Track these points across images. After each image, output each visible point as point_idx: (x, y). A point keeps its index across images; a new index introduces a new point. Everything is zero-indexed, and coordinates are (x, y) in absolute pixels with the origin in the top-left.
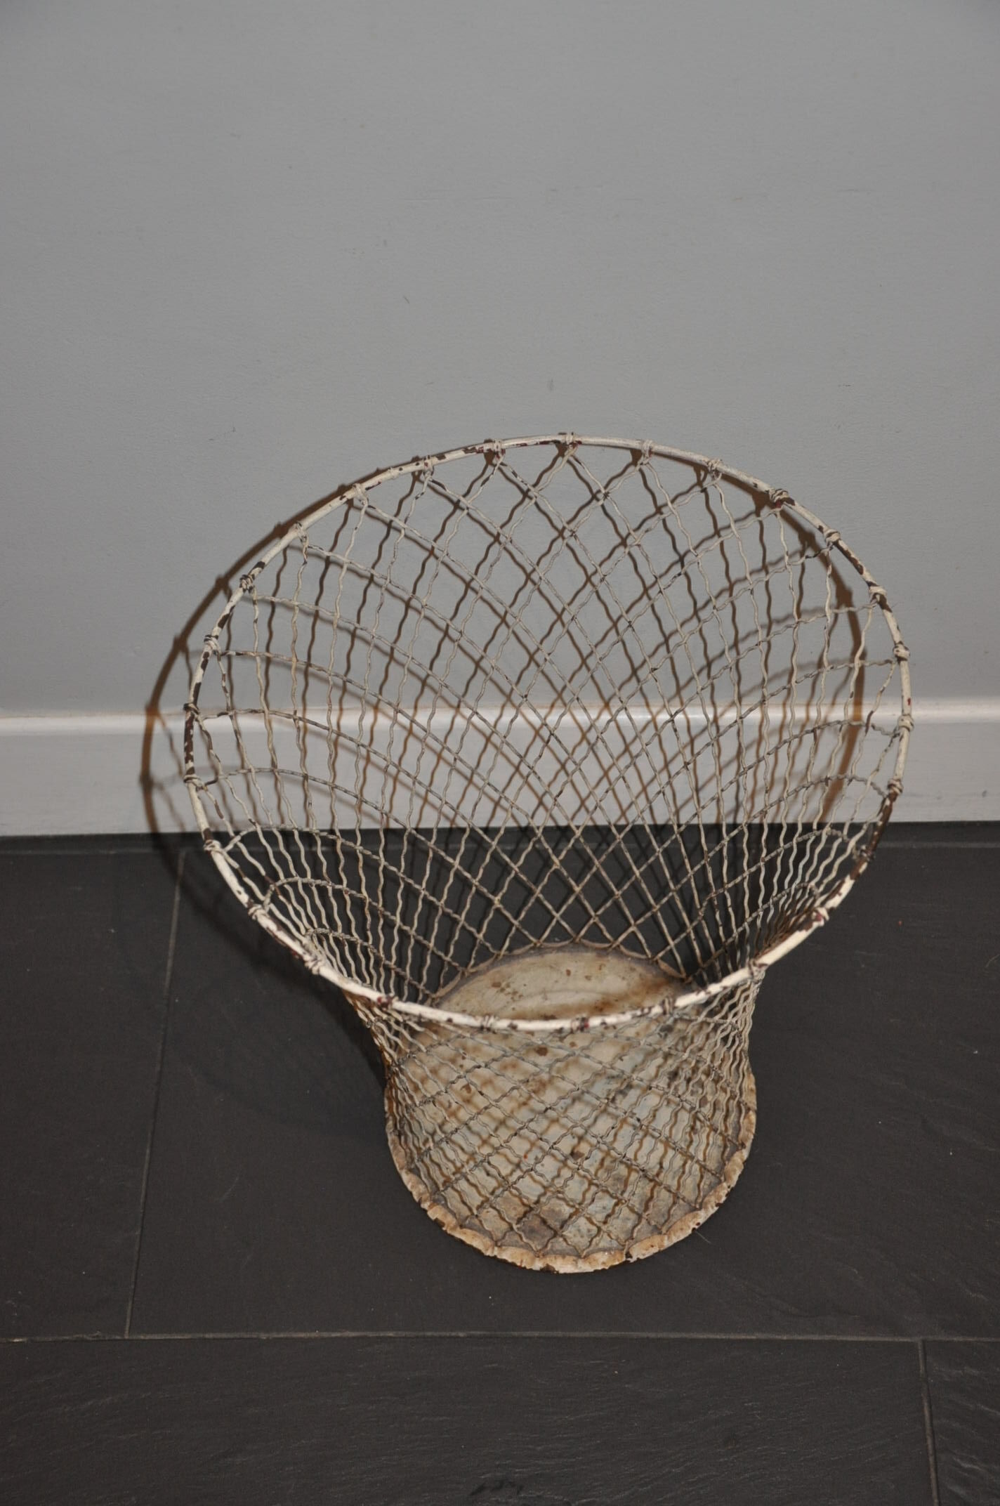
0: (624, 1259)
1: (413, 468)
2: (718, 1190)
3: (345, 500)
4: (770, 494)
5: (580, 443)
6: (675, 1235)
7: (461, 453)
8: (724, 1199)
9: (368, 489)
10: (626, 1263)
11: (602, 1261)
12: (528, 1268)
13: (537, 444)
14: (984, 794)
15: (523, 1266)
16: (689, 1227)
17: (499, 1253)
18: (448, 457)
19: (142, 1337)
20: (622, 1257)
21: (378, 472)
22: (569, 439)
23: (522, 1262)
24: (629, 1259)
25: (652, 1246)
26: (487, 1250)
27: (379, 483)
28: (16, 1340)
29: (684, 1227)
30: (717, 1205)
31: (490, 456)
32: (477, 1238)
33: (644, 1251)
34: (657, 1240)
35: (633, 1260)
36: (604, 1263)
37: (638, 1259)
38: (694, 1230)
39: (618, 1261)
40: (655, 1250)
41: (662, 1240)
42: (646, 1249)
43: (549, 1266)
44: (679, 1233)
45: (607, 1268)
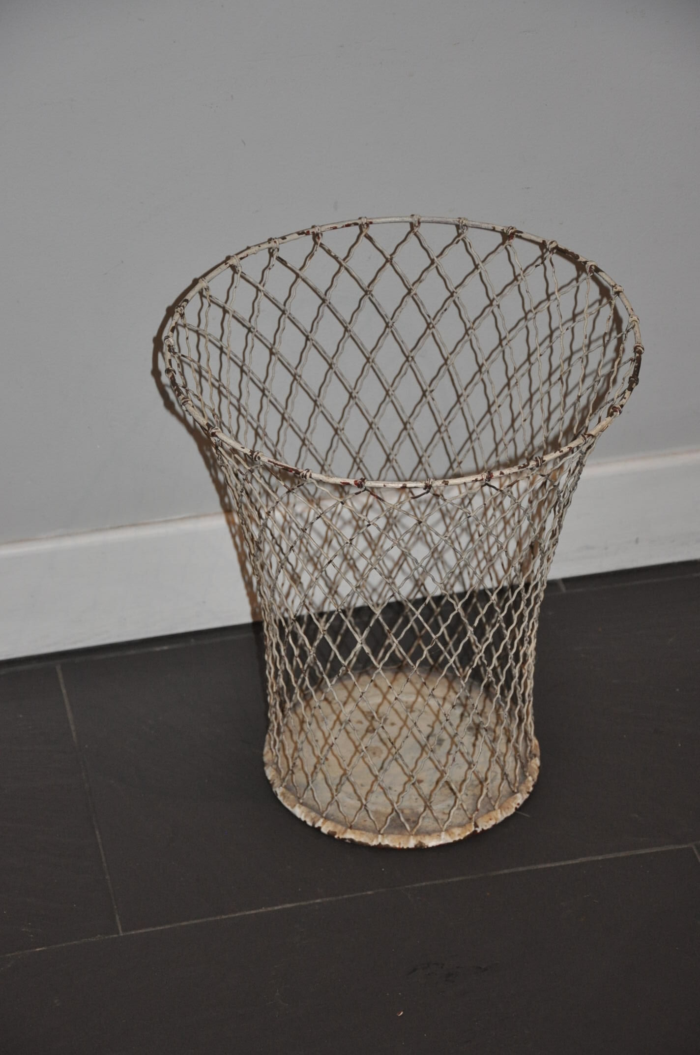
0: (473, 829)
1: (267, 245)
2: (526, 782)
3: (228, 265)
4: (505, 231)
5: (371, 223)
6: (504, 810)
7: (296, 236)
8: (531, 789)
9: (241, 259)
10: (475, 831)
11: (458, 834)
12: (405, 847)
13: (343, 227)
14: (637, 541)
15: (401, 847)
16: (513, 807)
17: (383, 840)
18: (288, 238)
19: (133, 933)
20: (472, 828)
21: (248, 248)
22: (364, 221)
23: (400, 844)
24: (477, 829)
25: (491, 819)
26: (373, 841)
27: (247, 255)
28: (38, 950)
29: (509, 806)
30: (528, 793)
31: (316, 236)
32: (363, 834)
33: (486, 824)
34: (493, 814)
35: (479, 830)
36: (459, 835)
37: (483, 830)
38: (516, 808)
39: (469, 830)
40: (493, 823)
41: (497, 814)
42: (487, 822)
43: (420, 843)
44: (507, 810)
45: (462, 838)
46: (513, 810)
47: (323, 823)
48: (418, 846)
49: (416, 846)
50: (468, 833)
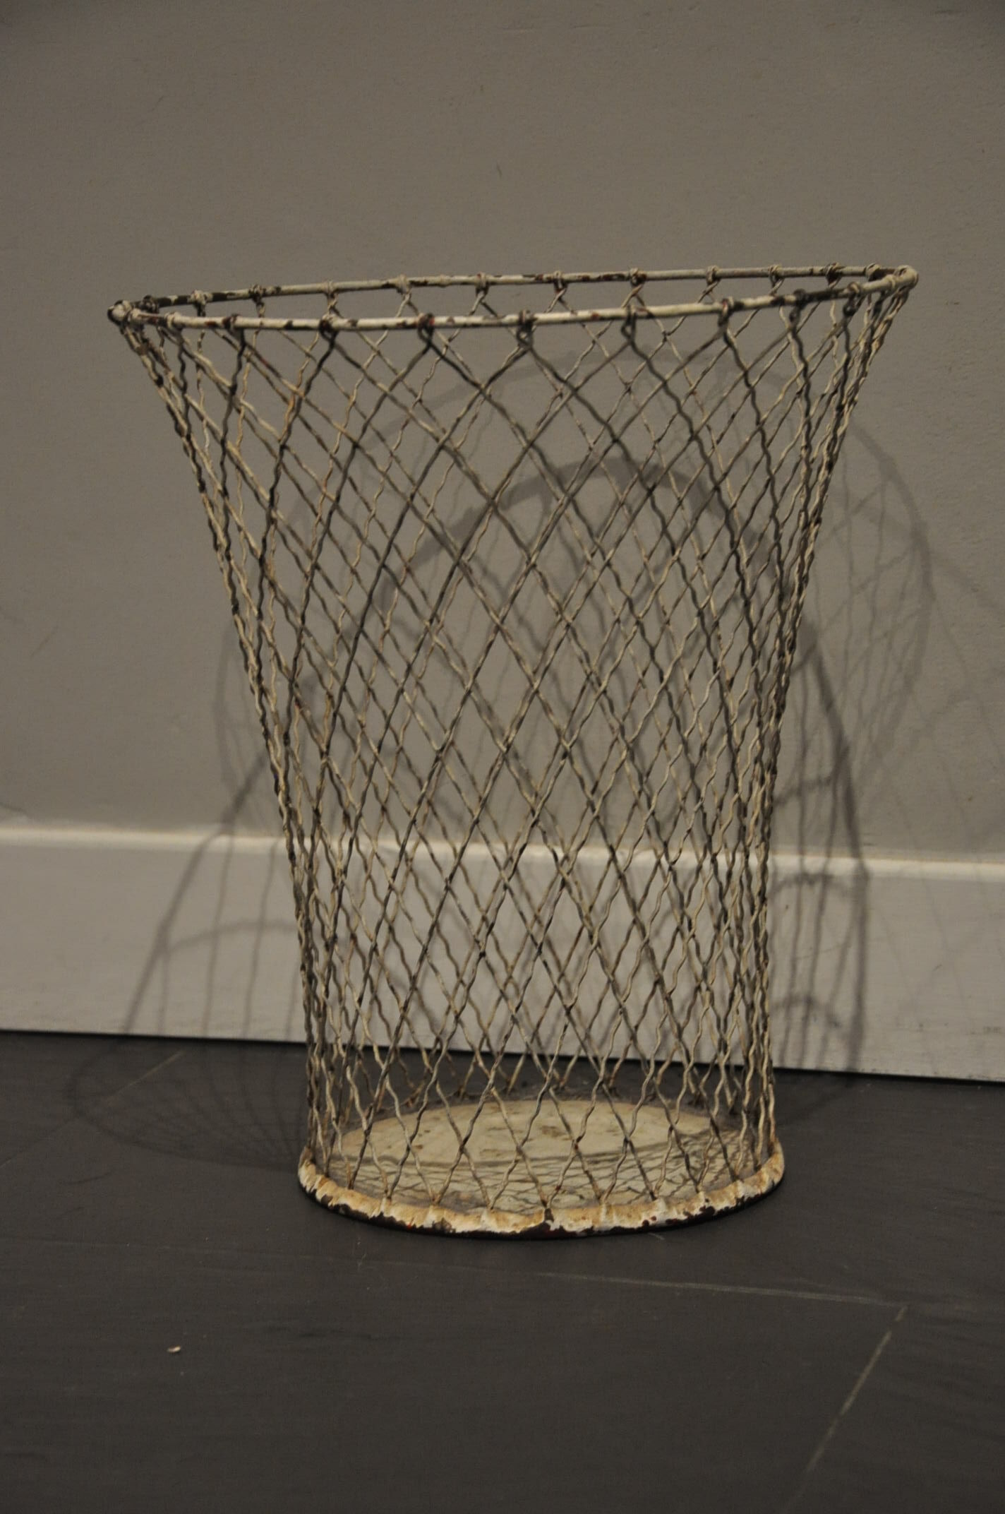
0: (542, 1220)
6: (618, 1215)
8: (697, 1213)
10: (544, 1226)
12: (418, 1226)
15: (412, 1224)
16: (640, 1218)
17: (387, 1210)
20: (540, 1218)
24: (549, 1222)
25: (584, 1219)
26: (374, 1210)
29: (631, 1214)
30: (686, 1214)
32: (367, 1201)
33: (572, 1222)
34: (592, 1212)
35: (554, 1226)
36: (515, 1225)
37: (561, 1228)
38: (646, 1223)
39: (535, 1222)
40: (587, 1224)
41: (598, 1213)
42: (575, 1220)
43: (443, 1221)
44: (624, 1217)
45: (518, 1231)
46: (639, 1224)
47: (321, 1184)
48: (438, 1227)
49: (434, 1225)
50: (533, 1225)
